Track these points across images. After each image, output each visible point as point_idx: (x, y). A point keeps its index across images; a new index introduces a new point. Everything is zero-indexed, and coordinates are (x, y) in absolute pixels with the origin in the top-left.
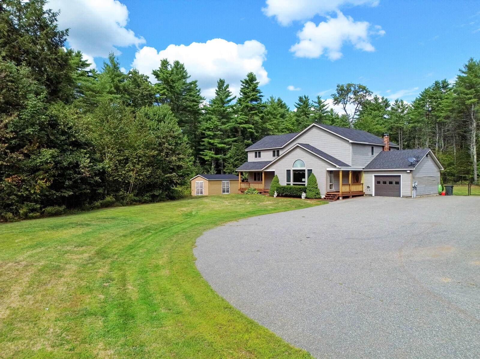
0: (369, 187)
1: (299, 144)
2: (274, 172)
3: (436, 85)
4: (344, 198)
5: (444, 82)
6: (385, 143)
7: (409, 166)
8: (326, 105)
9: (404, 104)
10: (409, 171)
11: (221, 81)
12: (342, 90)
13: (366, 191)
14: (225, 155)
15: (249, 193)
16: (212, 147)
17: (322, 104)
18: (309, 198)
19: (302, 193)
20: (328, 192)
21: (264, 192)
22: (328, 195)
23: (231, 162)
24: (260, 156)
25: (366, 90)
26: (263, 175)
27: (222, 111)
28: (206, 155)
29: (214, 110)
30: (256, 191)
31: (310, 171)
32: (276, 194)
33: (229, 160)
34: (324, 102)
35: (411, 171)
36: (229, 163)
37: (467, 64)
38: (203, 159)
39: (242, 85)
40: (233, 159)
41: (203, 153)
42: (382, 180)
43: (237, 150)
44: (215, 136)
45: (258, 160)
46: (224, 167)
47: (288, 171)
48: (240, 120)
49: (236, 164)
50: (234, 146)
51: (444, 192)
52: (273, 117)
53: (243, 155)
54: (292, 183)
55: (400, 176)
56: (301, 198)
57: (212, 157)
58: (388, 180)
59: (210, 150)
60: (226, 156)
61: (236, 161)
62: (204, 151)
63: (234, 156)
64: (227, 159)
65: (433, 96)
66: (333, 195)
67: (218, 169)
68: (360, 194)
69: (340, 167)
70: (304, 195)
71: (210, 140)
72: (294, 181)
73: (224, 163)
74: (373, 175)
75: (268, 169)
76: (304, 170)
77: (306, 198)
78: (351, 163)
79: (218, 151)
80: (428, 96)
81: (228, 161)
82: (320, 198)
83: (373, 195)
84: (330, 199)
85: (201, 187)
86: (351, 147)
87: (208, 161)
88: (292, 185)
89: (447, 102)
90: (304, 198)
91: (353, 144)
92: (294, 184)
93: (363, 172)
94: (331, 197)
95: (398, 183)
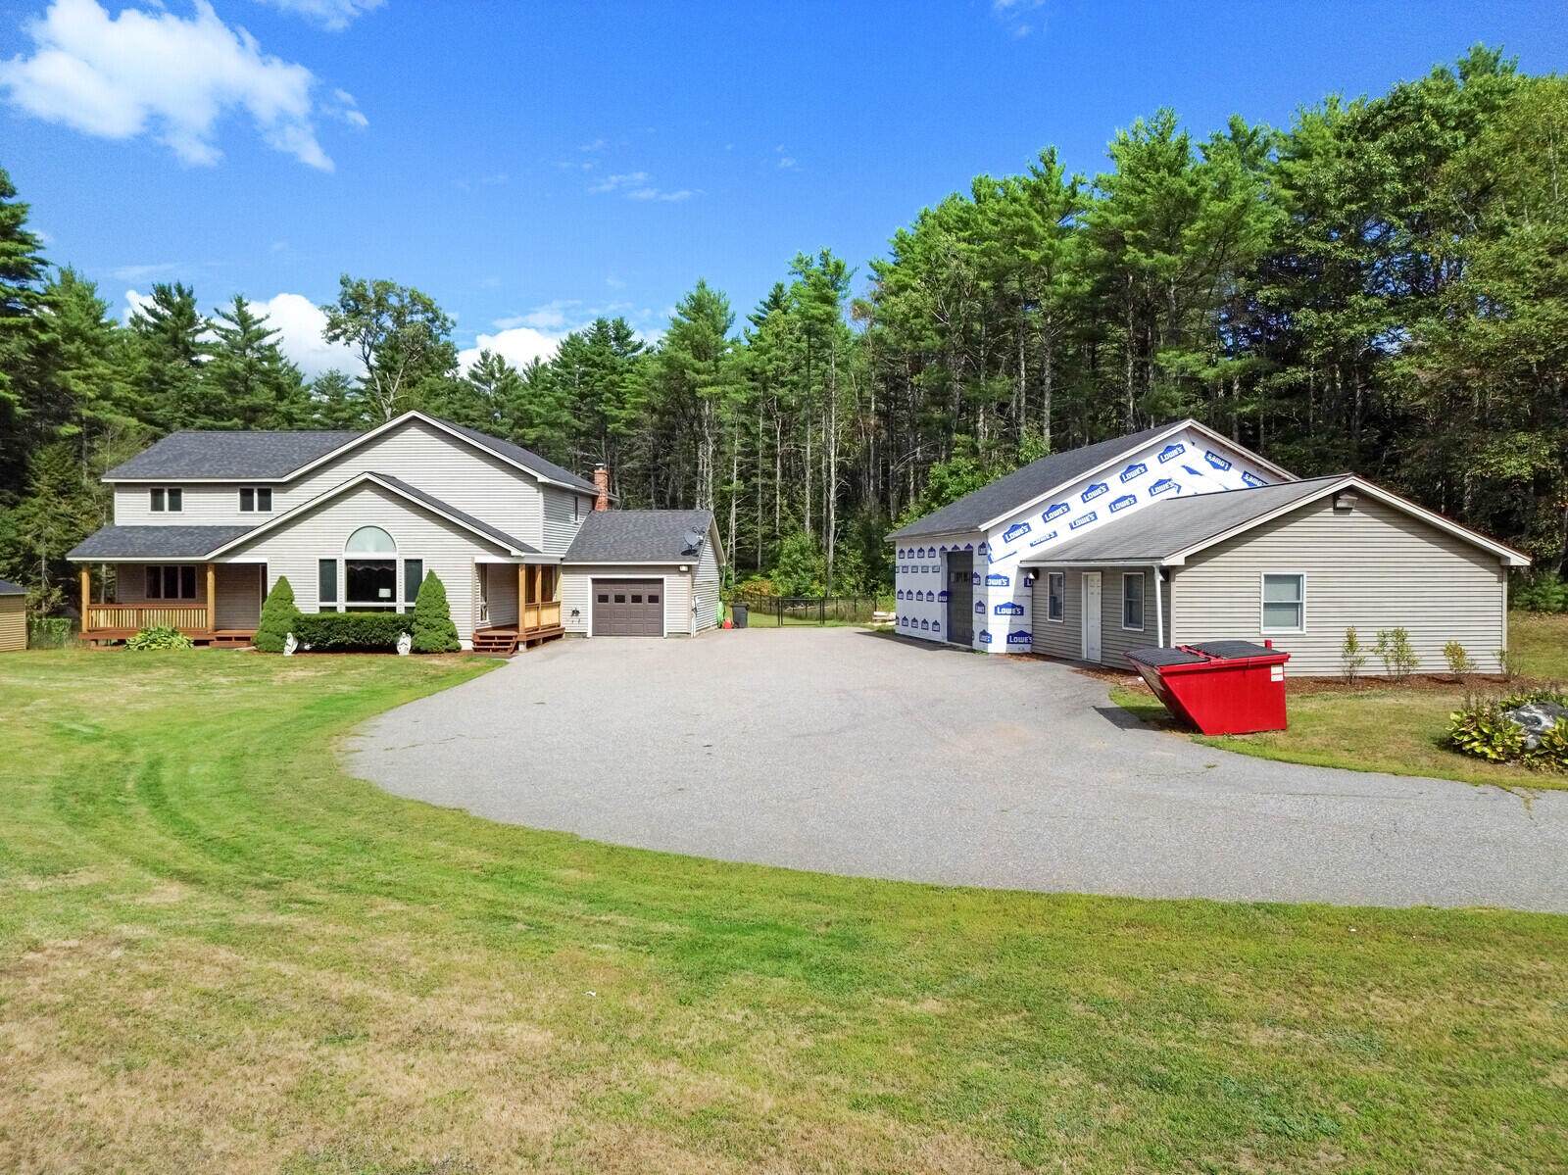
0: (578, 612)
1: (371, 473)
2: (264, 566)
3: (599, 329)
4: (531, 644)
5: (620, 326)
6: (598, 488)
7: (685, 553)
8: (269, 333)
9: (506, 367)
10: (684, 569)
12: (360, 297)
13: (569, 625)
15: (154, 646)
17: (255, 327)
18: (426, 652)
19: (398, 636)
20: (477, 631)
21: (219, 639)
22: (482, 637)
24: (176, 506)
25: (434, 312)
26: (210, 575)
30: (182, 638)
31: (414, 565)
32: (291, 644)
34: (260, 321)
35: (689, 566)
37: (695, 294)
42: (611, 591)
45: (166, 518)
47: (327, 566)
51: (729, 620)
52: (93, 353)
54: (341, 603)
55: (661, 581)
56: (396, 652)
58: (629, 591)
65: (596, 358)
66: (499, 638)
68: (554, 635)
69: (523, 554)
70: (404, 643)
72: (350, 598)
74: (589, 577)
75: (234, 555)
76: (393, 562)
77: (416, 650)
78: (541, 542)
80: (578, 354)
82: (458, 650)
83: (590, 634)
84: (494, 650)
86: (541, 494)
88: (341, 610)
89: (635, 382)
90: (407, 653)
91: (545, 487)
92: (349, 609)
93: (558, 570)
94: (496, 644)
95: (654, 599)
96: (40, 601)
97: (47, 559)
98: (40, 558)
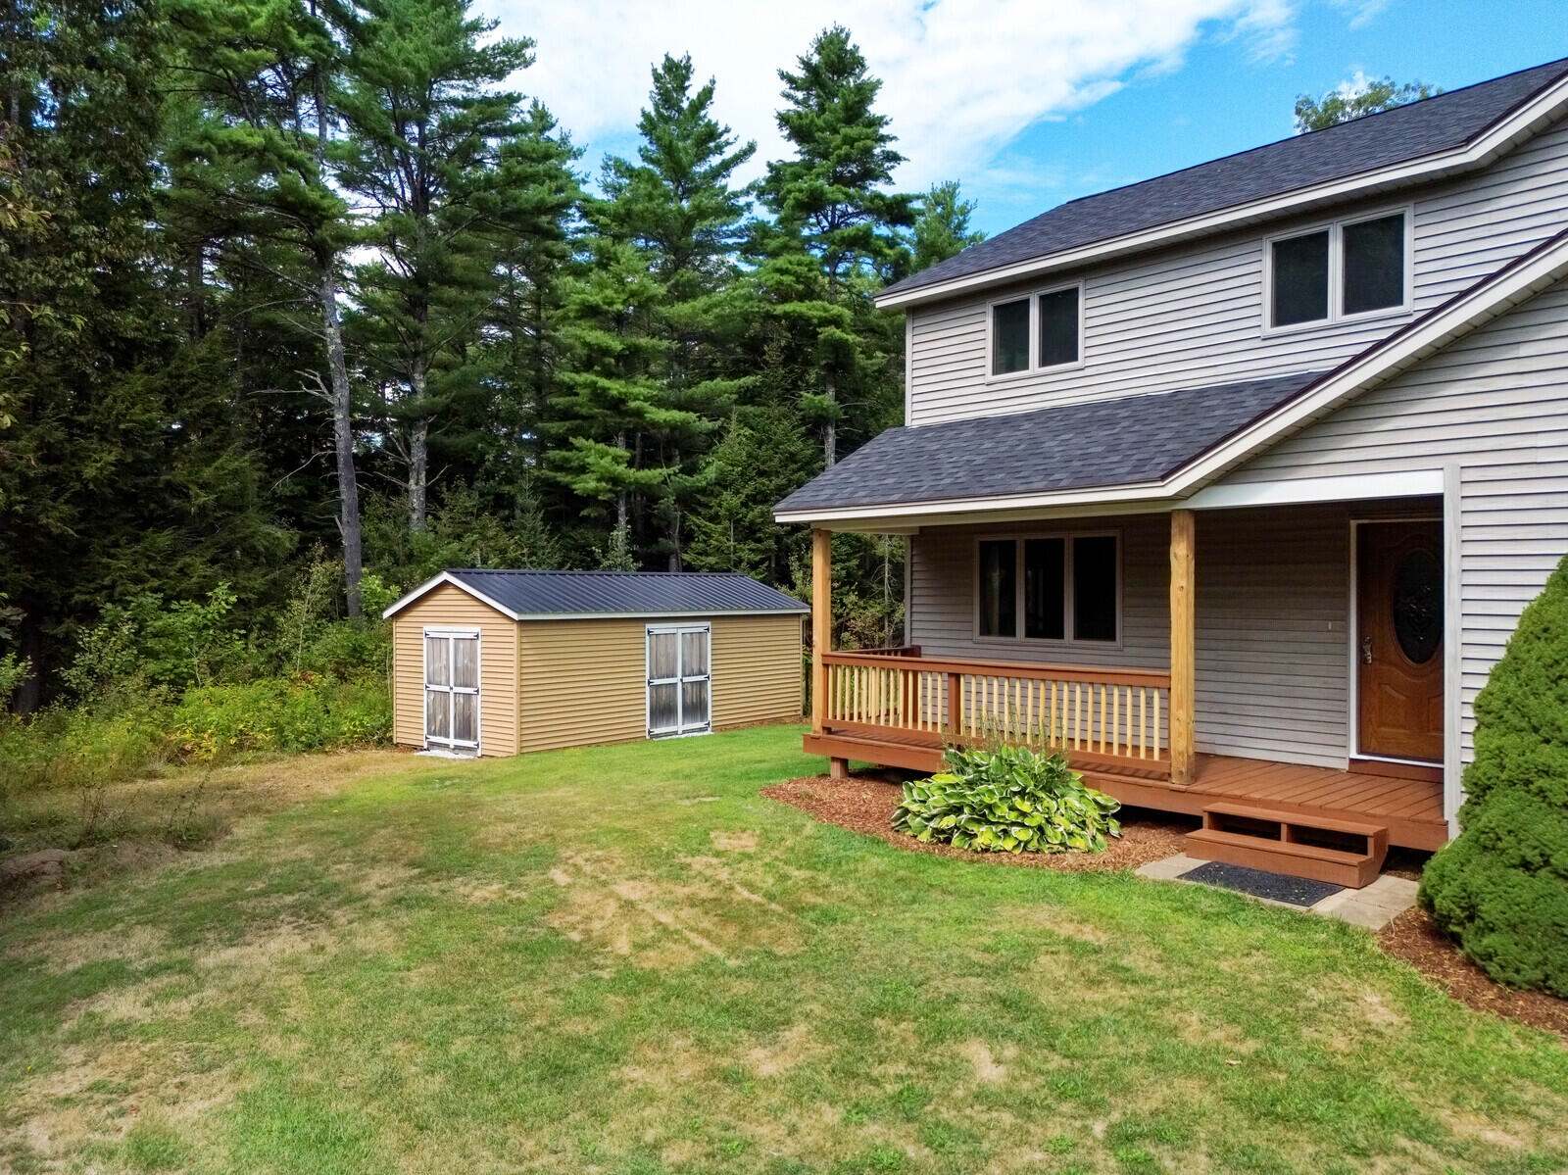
11: (671, 66)
14: (690, 470)
16: (613, 420)
23: (722, 512)
26: (1181, 555)
27: (676, 225)
28: (583, 469)
29: (629, 213)
30: (1078, 801)
33: (714, 502)
36: (715, 519)
38: (566, 491)
39: (788, 96)
40: (737, 492)
41: (564, 453)
43: (760, 443)
44: (630, 362)
46: (687, 537)
48: (777, 276)
49: (752, 523)
50: (744, 421)
53: (795, 472)
57: (615, 480)
59: (607, 438)
60: (697, 477)
61: (756, 502)
62: (570, 447)
63: (742, 474)
64: (703, 491)
67: (654, 549)
71: (603, 382)
73: (684, 518)
79: (652, 446)
81: (707, 506)
85: (466, 677)
87: (590, 499)
96: (881, 619)
97: (890, 562)
98: (882, 559)
